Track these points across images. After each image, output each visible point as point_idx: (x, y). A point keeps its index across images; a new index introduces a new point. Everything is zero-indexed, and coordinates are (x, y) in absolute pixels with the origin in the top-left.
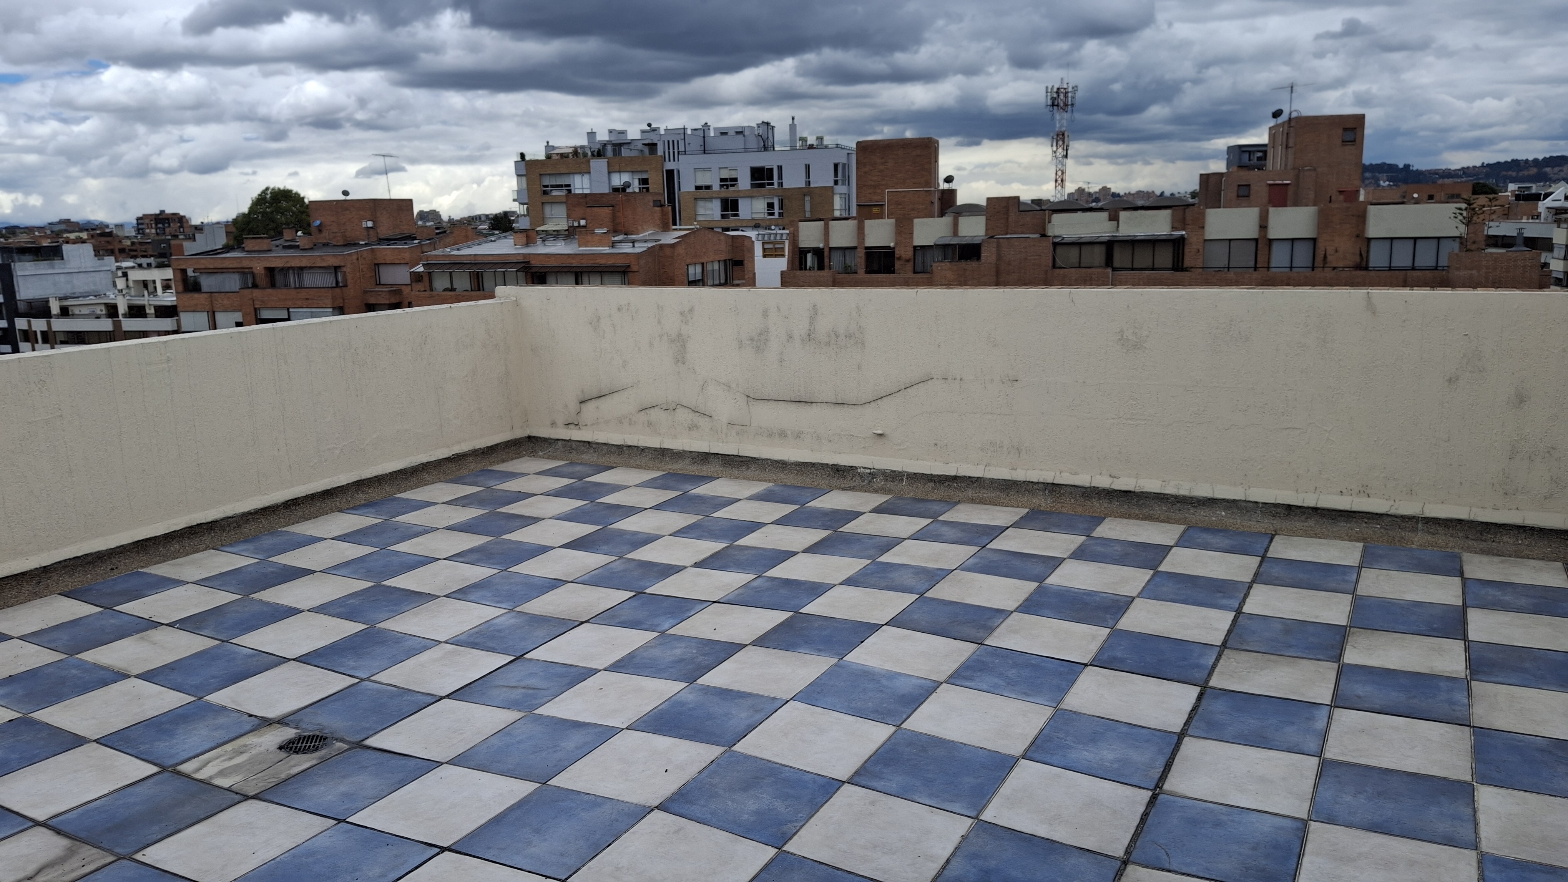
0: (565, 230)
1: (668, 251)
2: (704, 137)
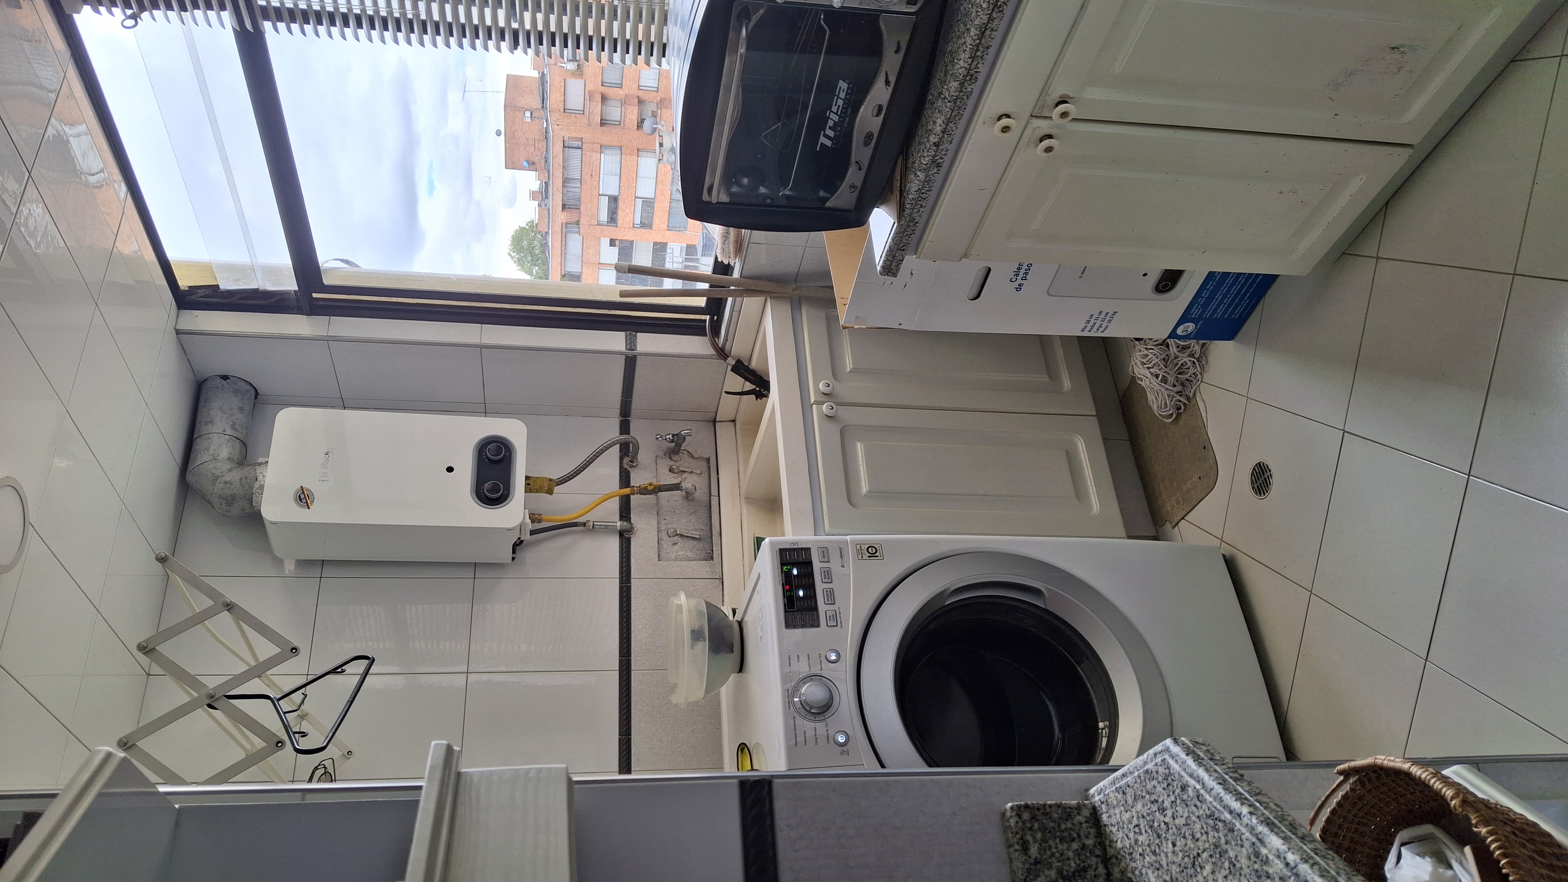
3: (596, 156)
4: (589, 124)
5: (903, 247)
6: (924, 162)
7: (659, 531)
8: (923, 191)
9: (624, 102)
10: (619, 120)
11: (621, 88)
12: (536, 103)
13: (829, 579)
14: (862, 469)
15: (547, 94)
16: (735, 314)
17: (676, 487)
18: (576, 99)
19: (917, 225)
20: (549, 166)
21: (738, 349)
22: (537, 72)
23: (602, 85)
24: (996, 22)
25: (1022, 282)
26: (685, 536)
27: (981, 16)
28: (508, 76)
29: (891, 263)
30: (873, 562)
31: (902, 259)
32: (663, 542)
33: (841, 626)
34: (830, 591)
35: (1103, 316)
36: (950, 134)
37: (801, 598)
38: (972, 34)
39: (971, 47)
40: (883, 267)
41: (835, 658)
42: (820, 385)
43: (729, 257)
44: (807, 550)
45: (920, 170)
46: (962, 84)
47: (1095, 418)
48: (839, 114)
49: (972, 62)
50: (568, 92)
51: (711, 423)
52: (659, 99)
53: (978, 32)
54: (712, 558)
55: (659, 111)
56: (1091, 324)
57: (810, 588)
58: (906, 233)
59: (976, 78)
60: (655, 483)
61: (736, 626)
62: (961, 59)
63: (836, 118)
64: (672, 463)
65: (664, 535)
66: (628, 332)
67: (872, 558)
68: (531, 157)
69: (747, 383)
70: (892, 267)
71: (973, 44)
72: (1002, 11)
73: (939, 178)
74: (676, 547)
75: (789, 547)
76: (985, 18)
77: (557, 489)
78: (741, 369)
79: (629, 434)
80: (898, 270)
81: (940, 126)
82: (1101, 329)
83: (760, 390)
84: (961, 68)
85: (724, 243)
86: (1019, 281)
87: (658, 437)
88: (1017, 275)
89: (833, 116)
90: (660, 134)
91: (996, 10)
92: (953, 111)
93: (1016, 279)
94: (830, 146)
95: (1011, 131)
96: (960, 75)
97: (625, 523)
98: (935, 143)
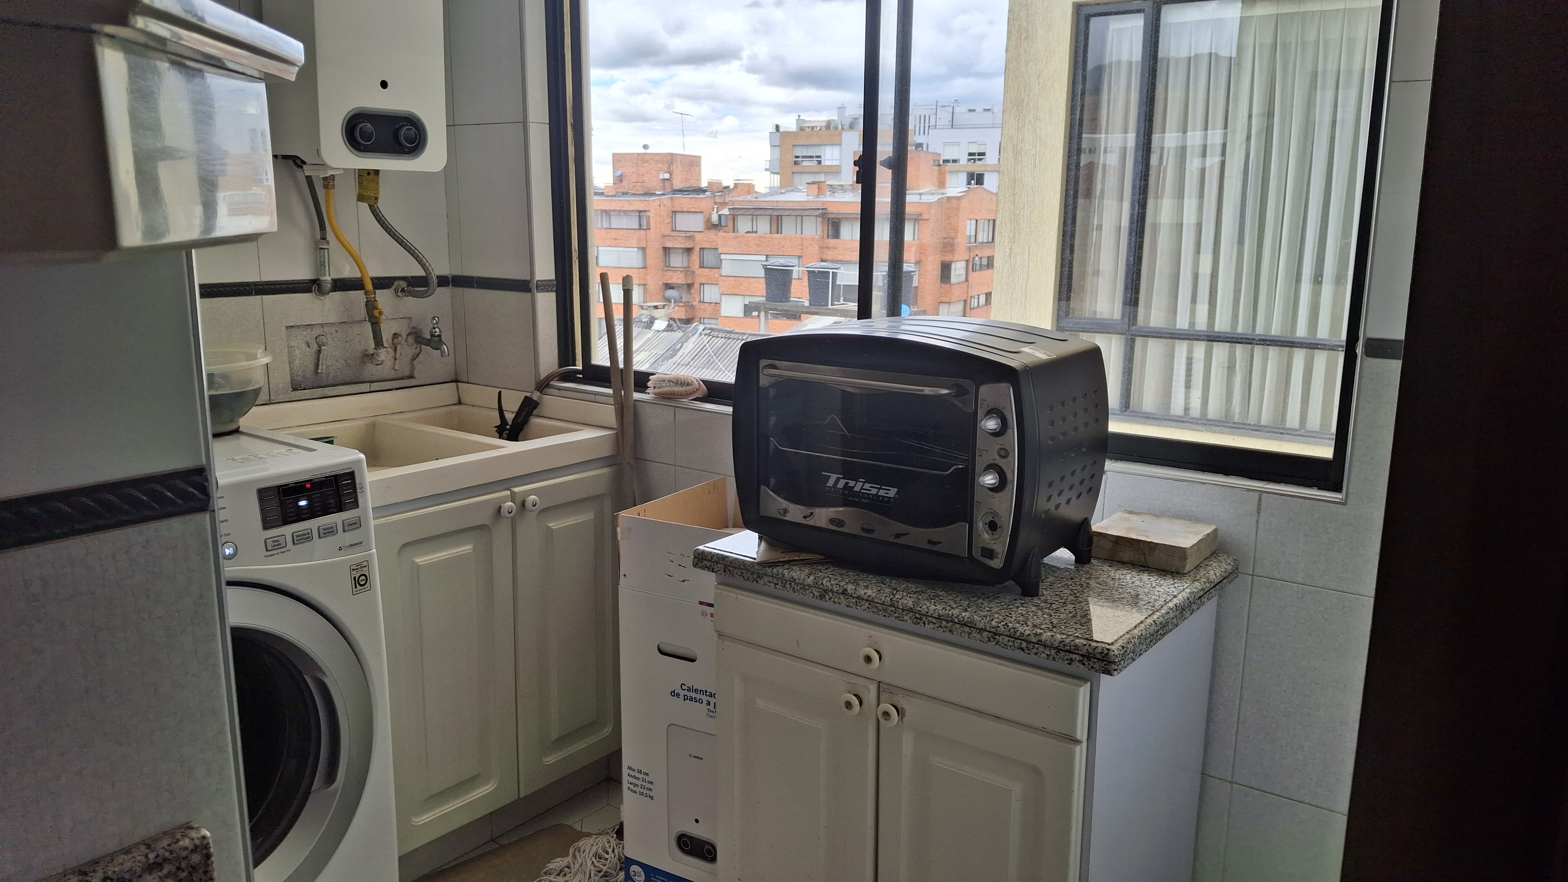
0: (850, 185)
1: (954, 203)
2: (953, 113)
3: (634, 242)
4: (664, 236)
5: (729, 570)
6: (824, 582)
7: (322, 325)
8: (793, 584)
9: (687, 270)
10: (671, 265)
11: (700, 267)
12: (678, 184)
13: (324, 534)
14: (443, 554)
15: (687, 194)
16: (592, 397)
17: (379, 343)
18: (686, 223)
19: (755, 582)
20: (619, 196)
21: (550, 402)
22: (706, 185)
23: (700, 249)
24: (978, 636)
25: (682, 697)
26: (319, 356)
27: (982, 621)
28: (700, 157)
29: (709, 560)
30: (348, 583)
31: (715, 570)
32: (309, 330)
33: (268, 556)
34: (309, 537)
35: (647, 785)
36: (857, 605)
37: (298, 504)
38: (964, 614)
39: (950, 615)
40: (703, 552)
41: (227, 554)
42: (533, 497)
43: (655, 387)
44: (355, 504)
45: (815, 579)
46: (911, 610)
47: (517, 797)
48: (862, 491)
49: (935, 618)
50: (691, 216)
51: (453, 378)
52: (694, 303)
53: (966, 620)
54: (294, 389)
55: (682, 304)
56: (638, 775)
57: (311, 513)
58: (745, 572)
59: (918, 623)
60: (383, 317)
61: (233, 427)
62: (936, 606)
63: (857, 489)
64: (404, 337)
65: (318, 331)
66: (555, 283)
67: (353, 581)
68: (627, 178)
69: (514, 415)
70: (705, 562)
71: (953, 617)
72: (990, 640)
73: (809, 598)
74: (304, 346)
75: (358, 482)
76: (981, 625)
77: (364, 206)
78: (529, 407)
79: (438, 286)
80: (702, 568)
81: (865, 593)
82: (632, 787)
83: (507, 429)
84: (927, 608)
85: (670, 381)
86: (682, 693)
87: (437, 319)
88: (689, 690)
89: (859, 485)
90: (666, 306)
91: (990, 635)
92: (882, 604)
93: (685, 690)
94: (828, 485)
95: (866, 665)
96: (921, 607)
97: (329, 286)
98: (846, 590)
